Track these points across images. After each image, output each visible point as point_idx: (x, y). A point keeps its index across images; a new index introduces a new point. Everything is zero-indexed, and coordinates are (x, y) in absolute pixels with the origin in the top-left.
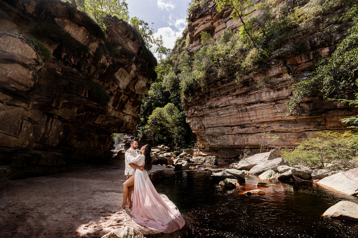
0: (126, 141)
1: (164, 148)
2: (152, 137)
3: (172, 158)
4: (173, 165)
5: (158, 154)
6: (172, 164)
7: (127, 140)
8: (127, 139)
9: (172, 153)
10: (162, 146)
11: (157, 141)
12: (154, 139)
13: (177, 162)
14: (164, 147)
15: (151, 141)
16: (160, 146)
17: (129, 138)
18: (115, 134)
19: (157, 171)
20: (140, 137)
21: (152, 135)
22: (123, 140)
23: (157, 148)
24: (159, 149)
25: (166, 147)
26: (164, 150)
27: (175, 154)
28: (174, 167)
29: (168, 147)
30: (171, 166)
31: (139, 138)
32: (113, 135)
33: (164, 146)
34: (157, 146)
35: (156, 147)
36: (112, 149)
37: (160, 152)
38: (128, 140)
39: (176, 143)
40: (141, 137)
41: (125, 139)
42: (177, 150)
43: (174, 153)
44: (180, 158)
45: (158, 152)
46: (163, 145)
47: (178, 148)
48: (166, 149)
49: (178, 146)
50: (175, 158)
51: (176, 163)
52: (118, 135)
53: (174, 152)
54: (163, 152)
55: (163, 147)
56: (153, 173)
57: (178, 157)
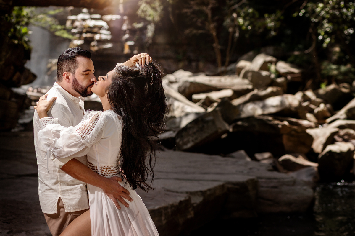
0: (88, 41)
1: (268, 70)
2: (206, 15)
3: (305, 123)
4: (312, 156)
5: (236, 102)
6: (306, 150)
7: (92, 39)
8: (92, 30)
9: (310, 94)
10: (260, 60)
11: (233, 37)
12: (220, 28)
13: (331, 140)
14: (273, 68)
15: (207, 38)
16: (251, 59)
17: (101, 28)
18: (26, 11)
19: (222, 186)
20: (149, 22)
21: (207, 10)
22: (70, 41)
23: (237, 72)
24: (245, 77)
25: (283, 67)
26: (272, 83)
27: (325, 103)
28: (314, 165)
29: (293, 64)
30: (301, 160)
31: (144, 29)
32: (19, 16)
33: (271, 62)
34: (236, 61)
35: (232, 66)
36: (22, 81)
37: (252, 90)
38: (97, 37)
39: (331, 45)
40: (157, 19)
41: (81, 33)
42: (338, 82)
43: (318, 96)
44: (348, 118)
45: (238, 94)
46: (268, 54)
47: (343, 68)
48: (279, 75)
49: (339, 62)
50: (321, 119)
51: (325, 146)
52: (45, 13)
53: (324, 89)
54: (263, 93)
55: (265, 66)
56: (203, 193)
57: (342, 113)
